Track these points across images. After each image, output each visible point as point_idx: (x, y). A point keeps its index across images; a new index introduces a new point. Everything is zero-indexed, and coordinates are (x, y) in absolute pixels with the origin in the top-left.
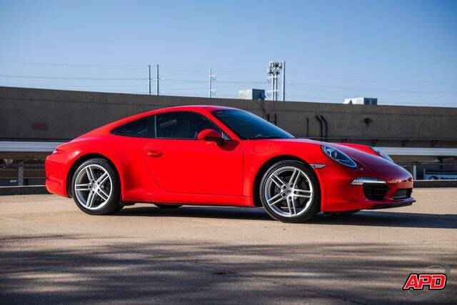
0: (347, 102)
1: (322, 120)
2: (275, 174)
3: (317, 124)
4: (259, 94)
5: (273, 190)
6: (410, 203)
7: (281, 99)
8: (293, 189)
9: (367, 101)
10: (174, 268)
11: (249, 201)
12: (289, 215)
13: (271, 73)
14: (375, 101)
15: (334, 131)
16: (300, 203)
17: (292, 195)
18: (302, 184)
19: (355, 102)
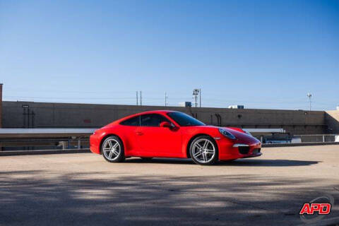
0: (230, 107)
1: (218, 116)
2: (197, 142)
3: (216, 118)
4: (188, 104)
5: (196, 150)
6: (260, 155)
7: (198, 106)
8: (206, 150)
9: (239, 107)
10: (150, 188)
11: (185, 155)
12: (204, 162)
13: (194, 94)
14: (243, 107)
15: (224, 121)
16: (209, 156)
17: (205, 152)
18: (209, 147)
19: (234, 107)
